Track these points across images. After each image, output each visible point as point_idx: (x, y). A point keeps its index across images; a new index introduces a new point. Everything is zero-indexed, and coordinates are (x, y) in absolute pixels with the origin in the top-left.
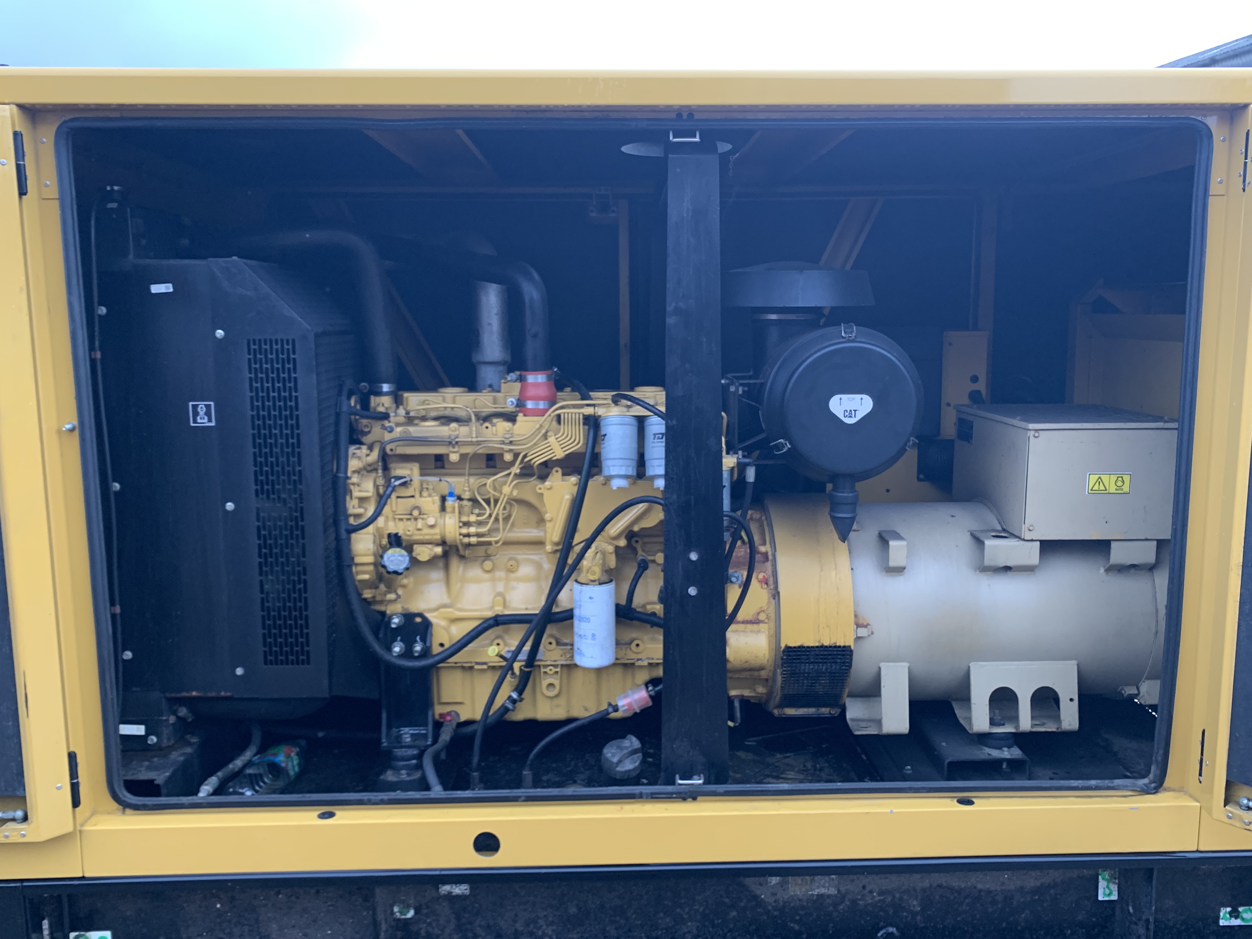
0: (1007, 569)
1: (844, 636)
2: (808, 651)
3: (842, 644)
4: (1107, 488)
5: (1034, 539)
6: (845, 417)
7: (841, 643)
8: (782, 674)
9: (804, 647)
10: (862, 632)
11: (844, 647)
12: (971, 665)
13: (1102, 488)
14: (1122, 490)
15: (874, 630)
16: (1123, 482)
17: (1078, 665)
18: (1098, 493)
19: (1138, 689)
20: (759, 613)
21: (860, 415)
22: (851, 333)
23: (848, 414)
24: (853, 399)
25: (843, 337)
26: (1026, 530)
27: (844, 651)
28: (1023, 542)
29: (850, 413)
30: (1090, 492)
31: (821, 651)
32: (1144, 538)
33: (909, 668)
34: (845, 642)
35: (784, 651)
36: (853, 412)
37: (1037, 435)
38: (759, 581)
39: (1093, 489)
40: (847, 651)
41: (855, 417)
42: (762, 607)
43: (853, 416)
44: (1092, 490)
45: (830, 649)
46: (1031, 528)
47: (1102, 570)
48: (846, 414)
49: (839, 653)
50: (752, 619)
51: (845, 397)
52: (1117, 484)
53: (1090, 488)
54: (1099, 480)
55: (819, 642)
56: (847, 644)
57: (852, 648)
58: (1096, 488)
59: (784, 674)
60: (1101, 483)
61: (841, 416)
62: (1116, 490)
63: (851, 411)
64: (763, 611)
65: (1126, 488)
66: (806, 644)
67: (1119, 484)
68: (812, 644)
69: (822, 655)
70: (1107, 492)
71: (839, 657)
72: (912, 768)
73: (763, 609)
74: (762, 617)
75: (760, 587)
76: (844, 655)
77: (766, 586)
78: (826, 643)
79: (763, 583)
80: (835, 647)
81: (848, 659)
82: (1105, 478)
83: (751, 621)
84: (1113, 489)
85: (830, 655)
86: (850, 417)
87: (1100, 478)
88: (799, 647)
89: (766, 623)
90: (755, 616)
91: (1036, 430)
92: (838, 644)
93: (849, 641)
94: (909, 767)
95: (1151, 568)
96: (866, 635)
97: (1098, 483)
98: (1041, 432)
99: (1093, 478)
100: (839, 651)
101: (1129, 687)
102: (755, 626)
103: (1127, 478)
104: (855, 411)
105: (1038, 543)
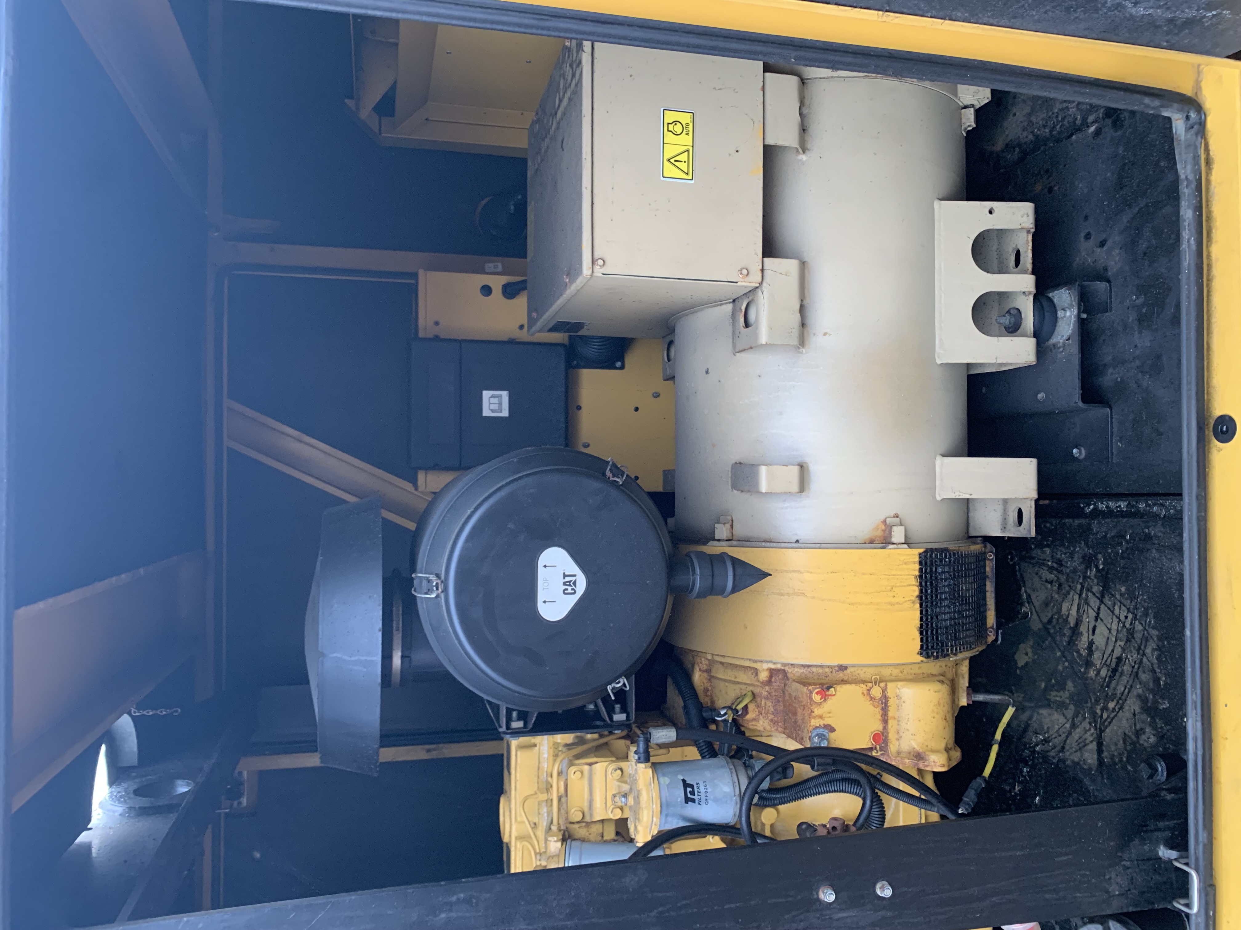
0: (802, 309)
1: (906, 564)
2: (927, 620)
3: (917, 566)
4: (685, 148)
5: (760, 267)
6: (574, 593)
7: (915, 569)
8: (955, 654)
9: (921, 626)
10: (898, 535)
11: (920, 563)
12: (939, 362)
13: (684, 157)
14: (687, 124)
15: (892, 514)
16: (675, 122)
17: (941, 200)
18: (692, 161)
19: (965, 107)
20: (871, 698)
21: (573, 568)
22: (429, 581)
23: (570, 588)
24: (546, 581)
25: (438, 596)
26: (747, 279)
27: (926, 563)
28: (764, 284)
29: (569, 584)
30: (690, 177)
31: (926, 598)
32: (762, 93)
33: (943, 455)
34: (914, 563)
35: (928, 657)
36: (567, 579)
37: (600, 262)
38: (825, 700)
39: (687, 172)
40: (926, 557)
41: (575, 576)
42: (863, 693)
43: (573, 579)
44: (687, 174)
45: (923, 584)
46: (745, 272)
47: (803, 157)
48: (570, 591)
49: (928, 570)
50: (880, 708)
51: (542, 595)
52: (678, 133)
53: (685, 176)
54: (672, 160)
55: (913, 602)
56: (917, 559)
57: (921, 550)
58: (684, 166)
59: (956, 650)
60: (676, 158)
61: (574, 599)
62: (687, 134)
63: (565, 584)
64: (869, 690)
65: (685, 118)
66: (918, 623)
67: (678, 128)
68: (918, 615)
69: (932, 597)
70: (691, 148)
71: (934, 569)
72: (1076, 447)
73: (865, 692)
74: (877, 692)
75: (833, 697)
76: (932, 564)
77: (832, 689)
78: (916, 591)
79: (827, 693)
80: (921, 577)
81: (936, 555)
82: (670, 152)
83: (882, 709)
84: (687, 140)
85: (932, 584)
86: (575, 583)
87: (669, 160)
88: (921, 633)
89: (886, 685)
90: (876, 704)
91: (593, 262)
92: (917, 573)
93: (913, 555)
94: (1075, 451)
95: (803, 81)
96: (902, 529)
97: (676, 163)
98: (596, 257)
99: (670, 170)
100: (926, 570)
101: (963, 121)
102: (891, 702)
103: (670, 117)
104: (565, 576)
105: (766, 259)
